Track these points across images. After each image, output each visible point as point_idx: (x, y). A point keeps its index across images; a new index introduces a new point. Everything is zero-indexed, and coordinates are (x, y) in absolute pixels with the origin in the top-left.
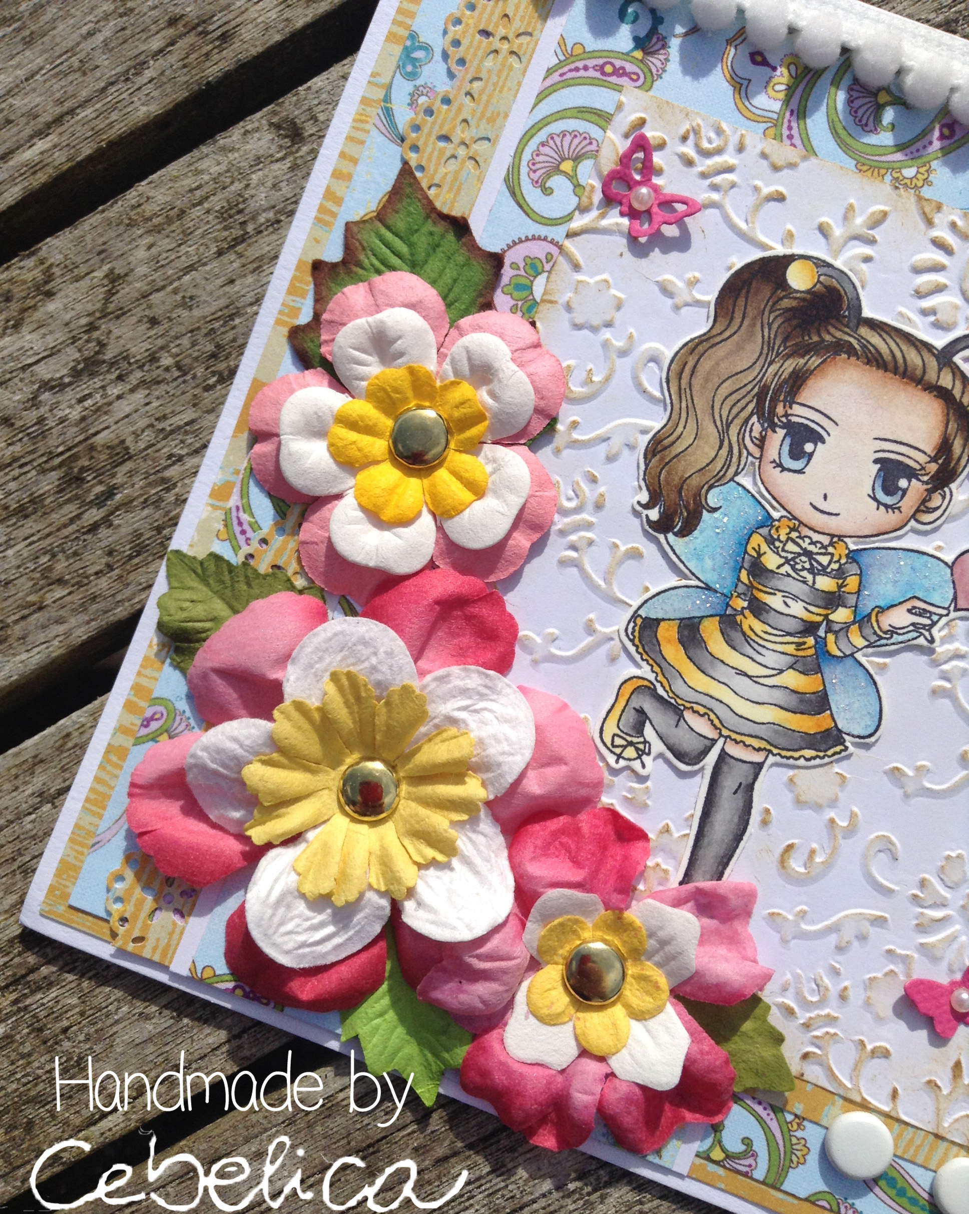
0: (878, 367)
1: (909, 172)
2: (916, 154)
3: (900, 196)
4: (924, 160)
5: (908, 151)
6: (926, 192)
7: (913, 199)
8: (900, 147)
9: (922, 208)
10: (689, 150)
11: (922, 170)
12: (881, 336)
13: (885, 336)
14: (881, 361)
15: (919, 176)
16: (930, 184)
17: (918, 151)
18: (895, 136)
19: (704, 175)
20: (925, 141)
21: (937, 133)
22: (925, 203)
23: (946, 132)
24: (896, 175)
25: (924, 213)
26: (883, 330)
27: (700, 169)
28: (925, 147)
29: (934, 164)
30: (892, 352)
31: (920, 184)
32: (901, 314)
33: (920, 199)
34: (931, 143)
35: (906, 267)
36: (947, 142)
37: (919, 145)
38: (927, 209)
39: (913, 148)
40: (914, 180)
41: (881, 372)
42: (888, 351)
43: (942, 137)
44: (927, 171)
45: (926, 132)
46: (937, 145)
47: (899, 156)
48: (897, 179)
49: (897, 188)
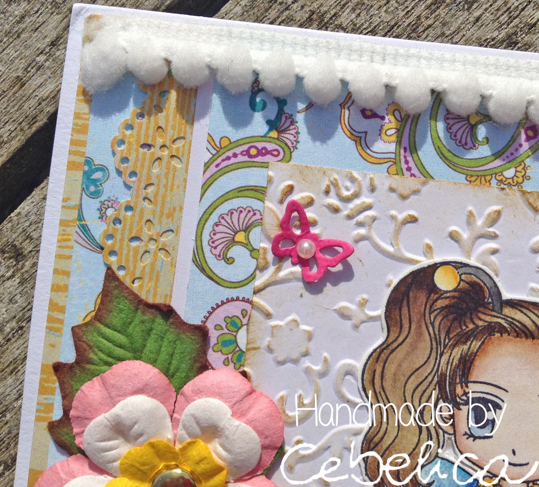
0: (527, 337)
1: (509, 173)
2: (511, 158)
3: (507, 194)
4: (519, 160)
5: (504, 156)
6: (527, 186)
7: (518, 194)
8: (497, 155)
9: (527, 200)
10: (333, 200)
11: (519, 169)
12: (522, 312)
13: (525, 311)
14: (527, 332)
15: (518, 174)
16: (529, 178)
17: (512, 154)
18: (491, 149)
19: (350, 217)
20: (516, 145)
21: (523, 137)
22: (528, 196)
23: (531, 133)
24: (499, 178)
25: (530, 204)
26: (522, 306)
27: (346, 212)
28: (517, 150)
29: (528, 162)
31: (520, 180)
32: (532, 289)
33: (524, 193)
34: (521, 145)
35: (527, 250)
36: (533, 142)
37: (512, 150)
38: (531, 200)
39: (508, 153)
40: (515, 178)
41: (530, 341)
42: (531, 322)
43: (528, 139)
44: (523, 169)
45: (514, 138)
46: (526, 145)
47: (498, 162)
48: (501, 181)
49: (503, 189)
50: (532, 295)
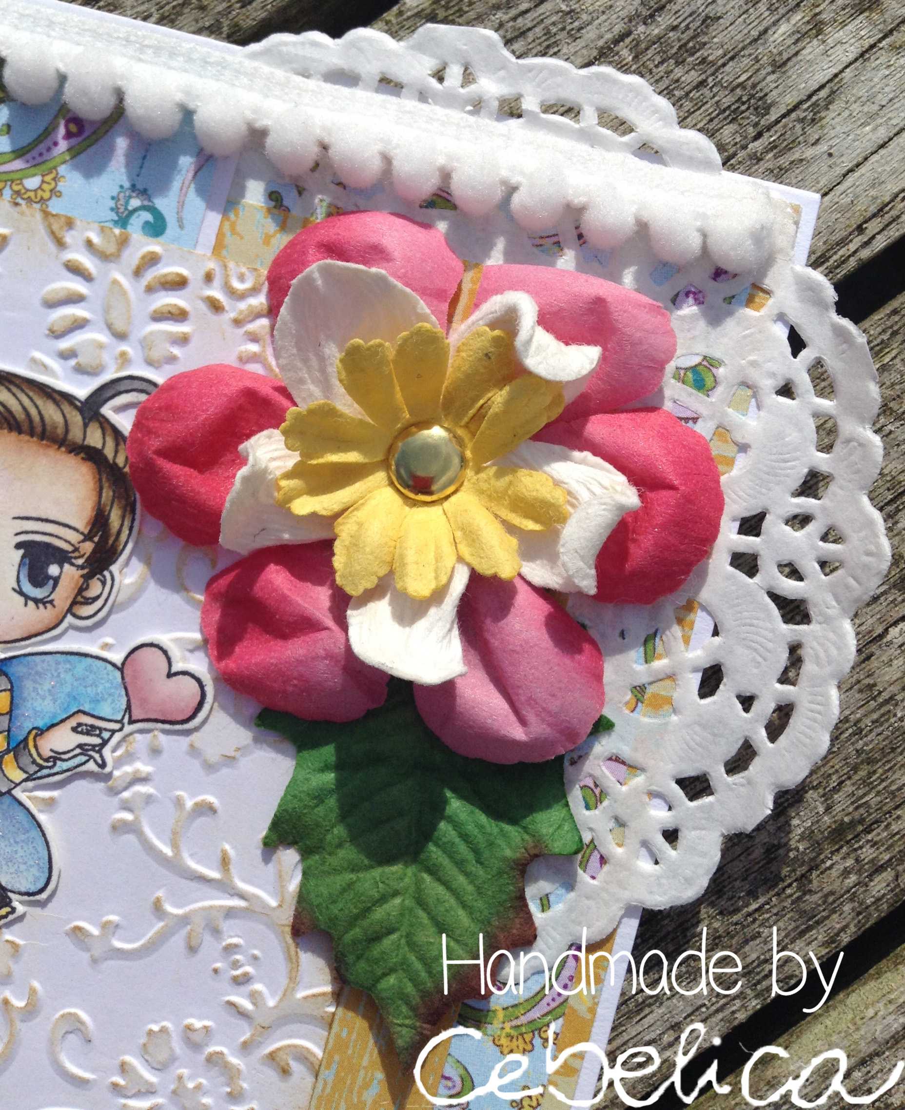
0: (10, 429)
1: (32, 183)
2: (39, 160)
3: (22, 213)
4: (50, 165)
5: (29, 156)
6: (55, 206)
7: (39, 216)
8: (19, 153)
9: (49, 227)
11: (48, 178)
12: (9, 390)
13: (14, 389)
15: (45, 186)
16: (59, 195)
17: (41, 155)
18: (13, 142)
20: (49, 142)
21: (62, 131)
22: (52, 220)
23: (73, 128)
24: (16, 188)
25: (53, 233)
26: (11, 382)
28: (49, 149)
29: (62, 169)
30: (25, 409)
31: (46, 195)
32: (34, 361)
33: (46, 214)
34: (56, 144)
35: (37, 302)
36: (74, 141)
37: (42, 147)
38: (55, 227)
39: (35, 153)
40: (39, 192)
41: (14, 436)
42: (20, 408)
43: (69, 135)
44: (54, 179)
45: (48, 132)
46: (63, 145)
47: (18, 164)
48: (18, 193)
49: (17, 204)
50: (32, 370)
